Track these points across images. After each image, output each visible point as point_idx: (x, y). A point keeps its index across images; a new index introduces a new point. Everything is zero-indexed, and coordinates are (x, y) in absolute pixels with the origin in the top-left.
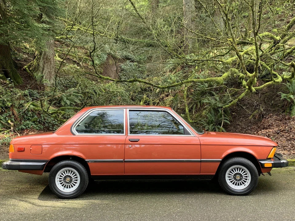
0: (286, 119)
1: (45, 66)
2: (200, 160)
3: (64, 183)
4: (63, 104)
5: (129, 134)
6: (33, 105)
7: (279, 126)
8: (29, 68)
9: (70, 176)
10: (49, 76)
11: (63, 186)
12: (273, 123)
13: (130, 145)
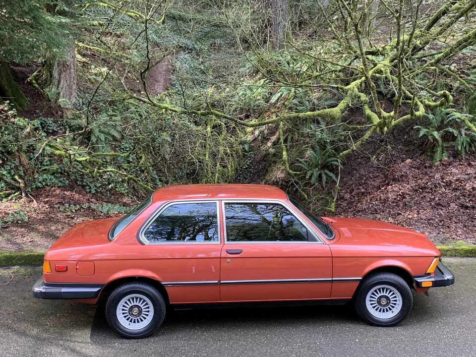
0: (426, 167)
1: (61, 76)
2: (331, 279)
3: (129, 316)
4: (94, 139)
5: (226, 242)
6: (51, 146)
7: (416, 178)
8: (37, 80)
9: (138, 306)
10: (68, 93)
11: (128, 319)
12: (408, 173)
13: (229, 260)
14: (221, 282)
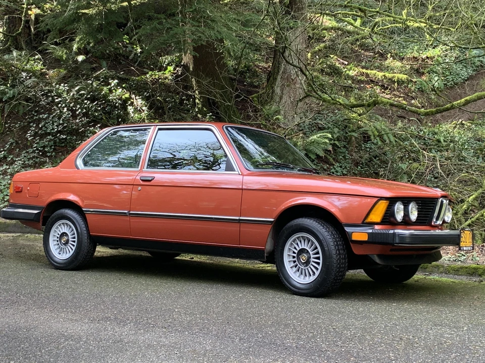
1: (284, 92)
2: (238, 218)
3: (60, 244)
5: (145, 169)
8: (260, 98)
9: (67, 234)
13: (140, 188)
14: (131, 212)
